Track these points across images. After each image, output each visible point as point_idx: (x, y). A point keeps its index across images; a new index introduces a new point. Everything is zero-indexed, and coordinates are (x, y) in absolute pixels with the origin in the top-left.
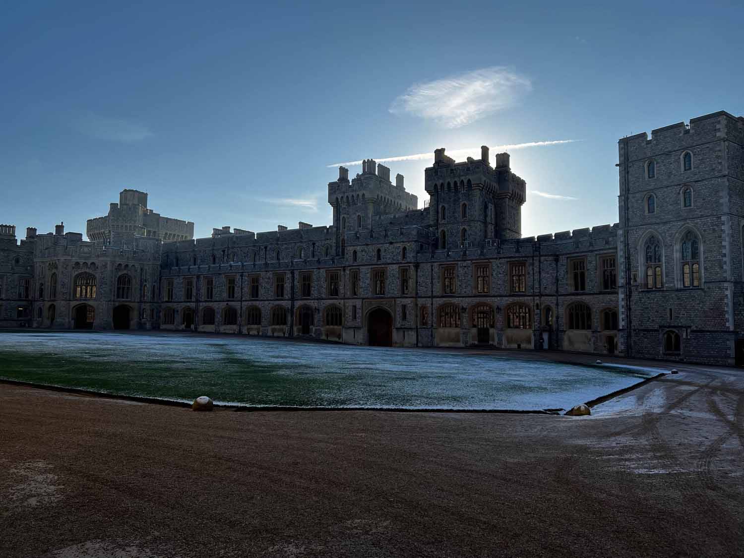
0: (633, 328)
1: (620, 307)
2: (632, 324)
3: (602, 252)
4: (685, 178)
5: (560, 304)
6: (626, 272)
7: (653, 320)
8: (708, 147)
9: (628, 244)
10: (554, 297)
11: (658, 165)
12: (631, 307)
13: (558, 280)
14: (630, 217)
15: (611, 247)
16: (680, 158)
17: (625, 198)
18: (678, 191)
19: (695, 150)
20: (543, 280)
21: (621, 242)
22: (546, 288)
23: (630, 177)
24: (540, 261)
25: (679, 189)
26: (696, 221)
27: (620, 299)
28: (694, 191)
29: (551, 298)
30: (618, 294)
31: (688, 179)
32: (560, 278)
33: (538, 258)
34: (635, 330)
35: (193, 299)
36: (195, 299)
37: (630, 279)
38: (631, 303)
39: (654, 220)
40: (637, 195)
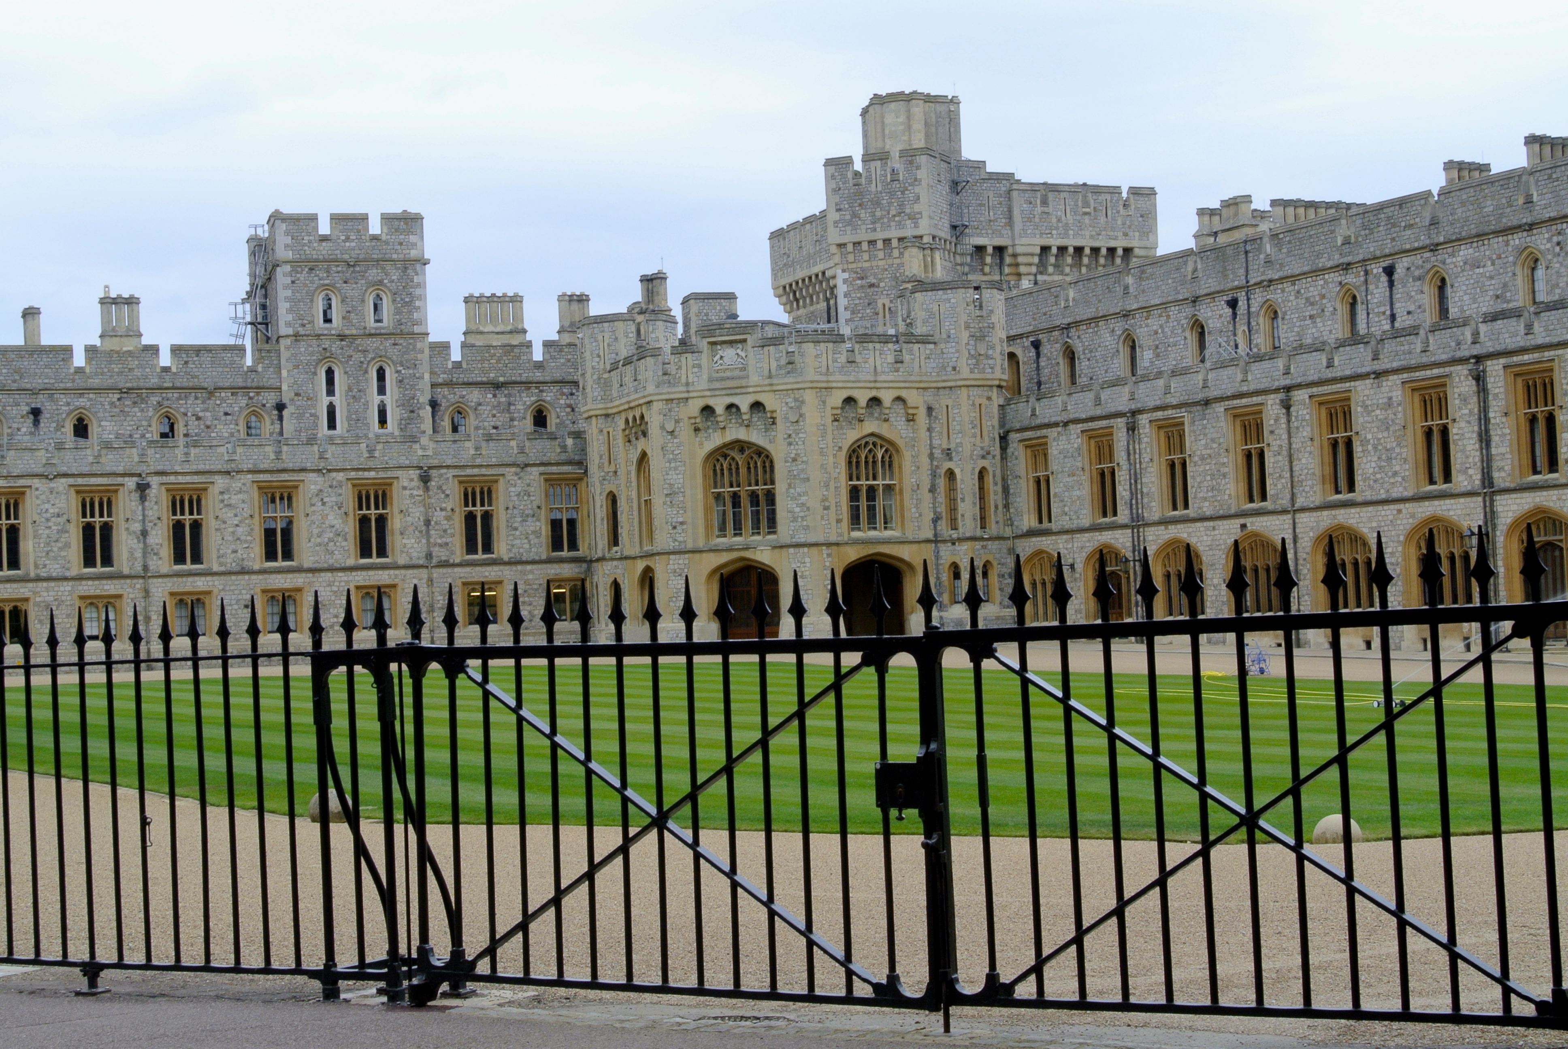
35: (1123, 515)
36: (1127, 512)
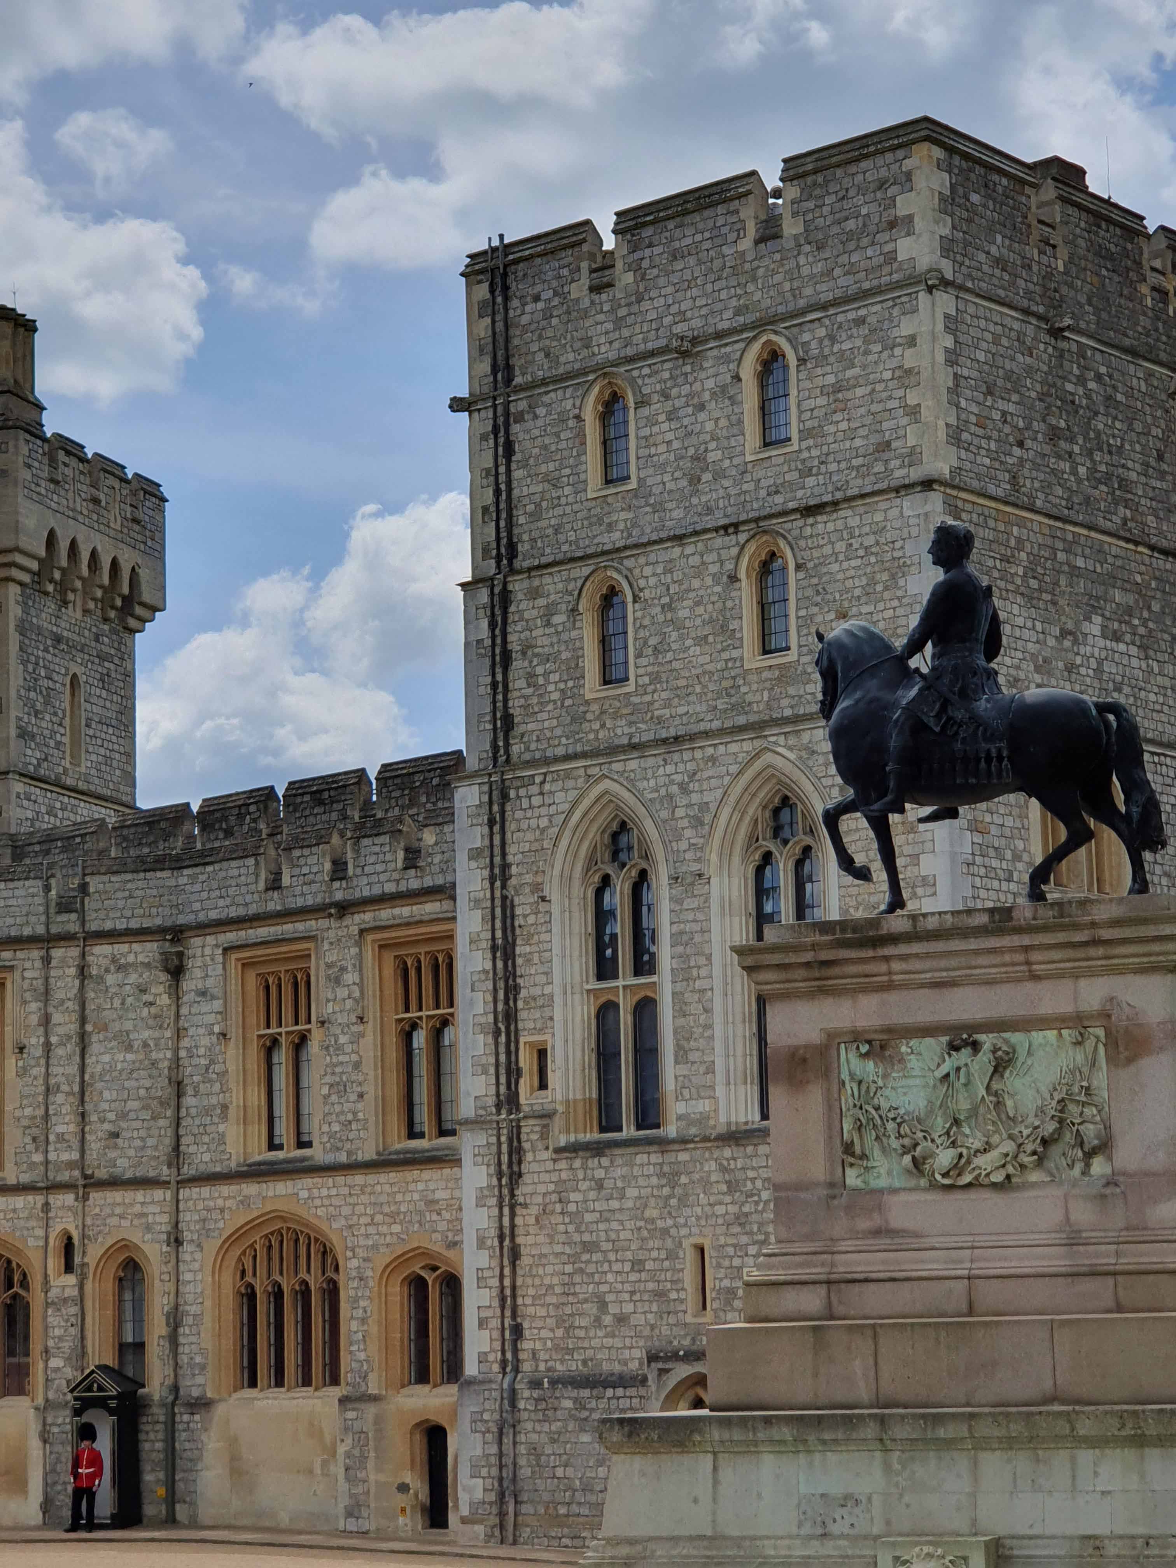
0: (526, 1367)
1: (469, 1240)
2: (526, 1345)
3: (386, 914)
4: (763, 493)
5: (187, 1236)
6: (497, 1033)
7: (621, 1319)
8: (860, 322)
9: (505, 866)
10: (158, 1194)
11: (645, 411)
12: (519, 1240)
13: (179, 1087)
14: (516, 705)
15: (428, 882)
16: (737, 378)
17: (492, 594)
18: (729, 566)
19: (806, 337)
20: (99, 1085)
21: (474, 854)
22: (117, 1135)
23: (517, 474)
24: (83, 972)
25: (734, 551)
26: (806, 737)
27: (469, 1198)
28: (798, 567)
29: (140, 1195)
30: (457, 1162)
31: (779, 499)
32: (191, 1073)
33: (75, 952)
34: (536, 1384)
37: (513, 1072)
38: (518, 1221)
39: (622, 732)
40: (547, 580)
